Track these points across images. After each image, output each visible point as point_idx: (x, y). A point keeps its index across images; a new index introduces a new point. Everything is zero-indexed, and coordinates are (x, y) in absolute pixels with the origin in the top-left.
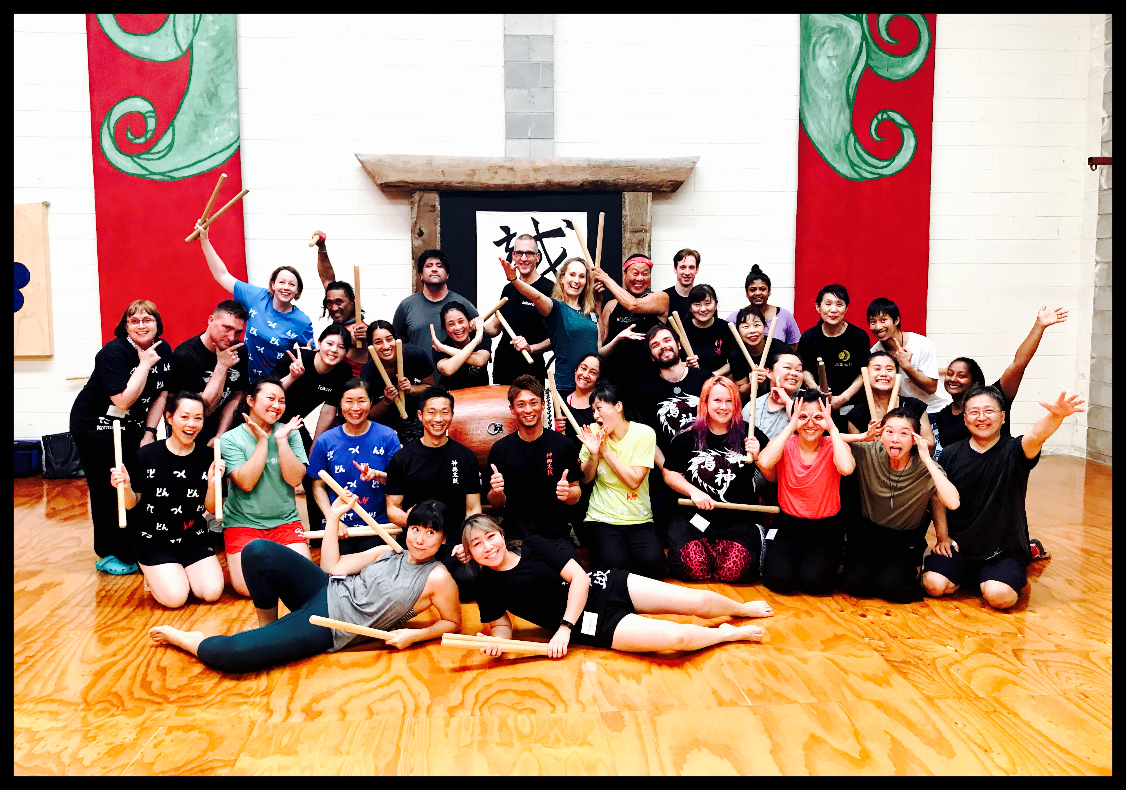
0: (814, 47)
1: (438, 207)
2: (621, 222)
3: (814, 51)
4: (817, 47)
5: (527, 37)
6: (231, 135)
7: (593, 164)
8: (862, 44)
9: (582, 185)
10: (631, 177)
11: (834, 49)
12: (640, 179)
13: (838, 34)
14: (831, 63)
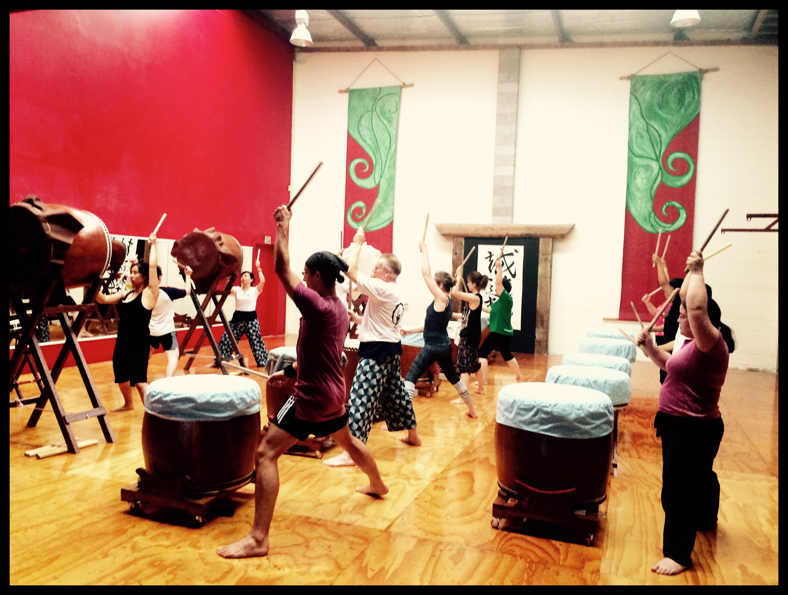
0: (635, 173)
1: (463, 243)
2: (538, 251)
3: (634, 176)
5: (503, 176)
6: (391, 215)
7: (527, 227)
8: (658, 173)
9: (522, 235)
10: (543, 232)
11: (644, 174)
13: (647, 168)
14: (643, 181)
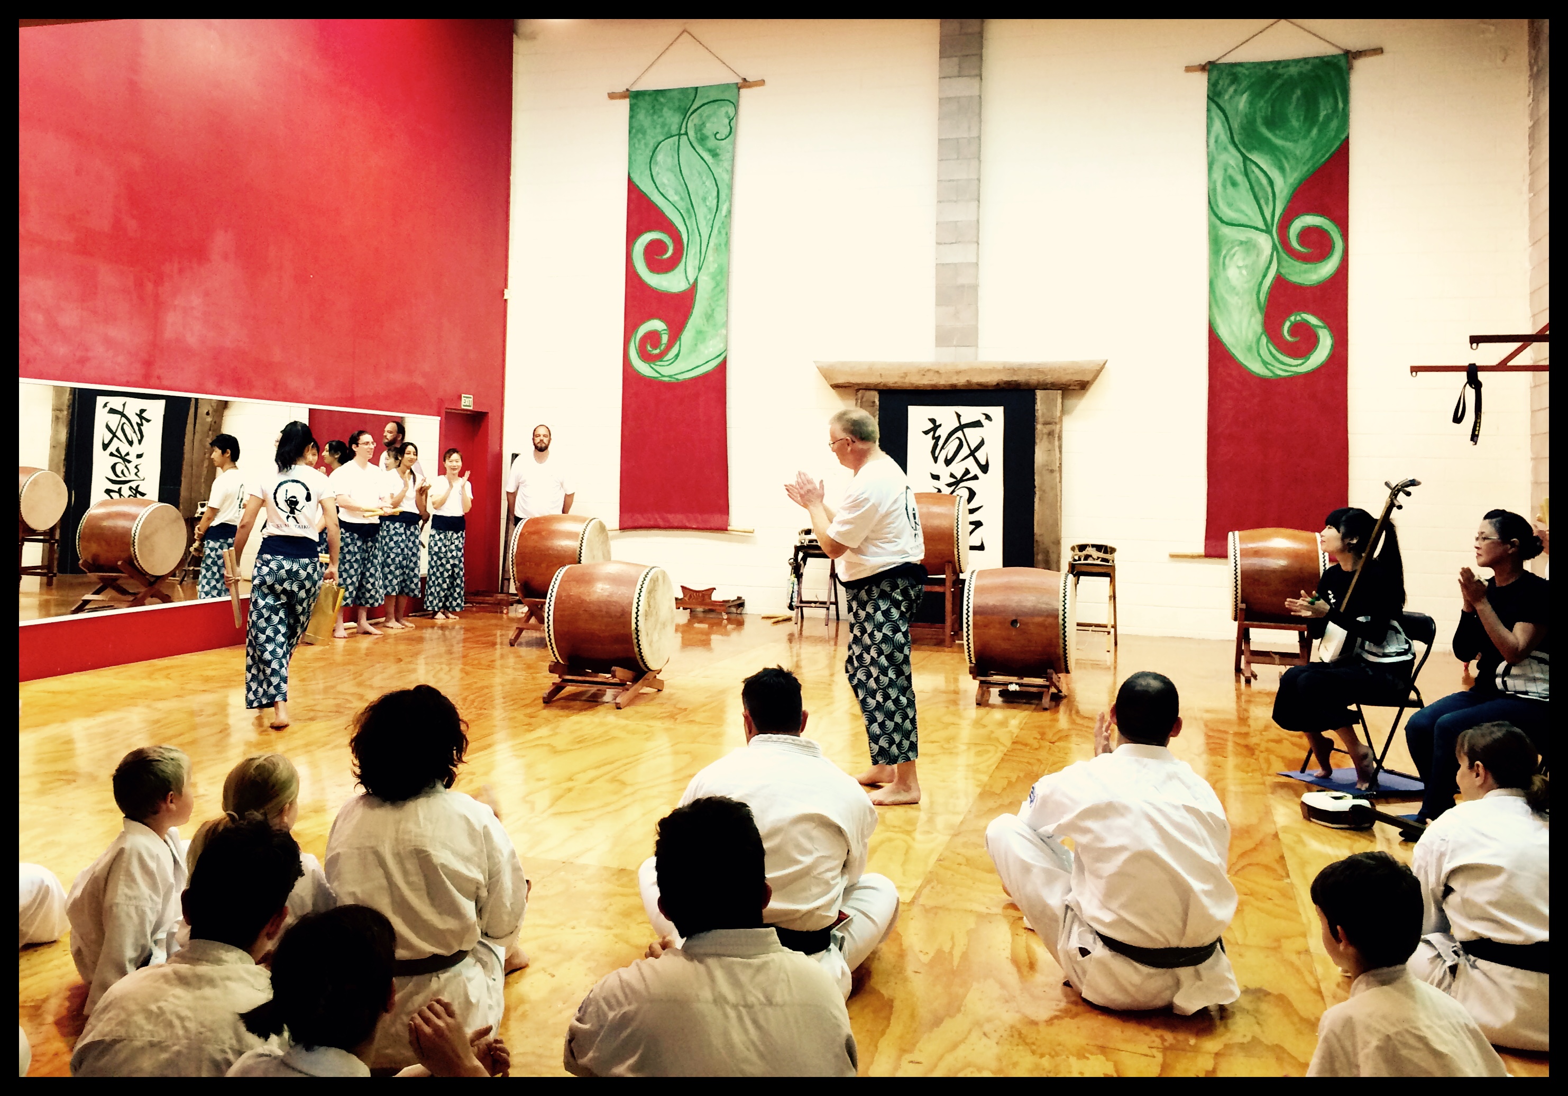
0: (1225, 257)
1: (877, 402)
2: (1034, 416)
3: (1224, 263)
4: (1228, 259)
5: (955, 264)
6: (721, 346)
7: (1007, 366)
8: (1272, 255)
9: (998, 384)
10: (1041, 378)
11: (1244, 259)
12: (1049, 379)
13: (1248, 246)
14: (1241, 273)
